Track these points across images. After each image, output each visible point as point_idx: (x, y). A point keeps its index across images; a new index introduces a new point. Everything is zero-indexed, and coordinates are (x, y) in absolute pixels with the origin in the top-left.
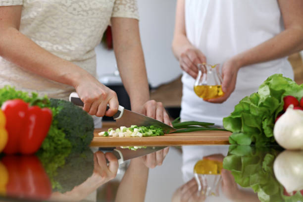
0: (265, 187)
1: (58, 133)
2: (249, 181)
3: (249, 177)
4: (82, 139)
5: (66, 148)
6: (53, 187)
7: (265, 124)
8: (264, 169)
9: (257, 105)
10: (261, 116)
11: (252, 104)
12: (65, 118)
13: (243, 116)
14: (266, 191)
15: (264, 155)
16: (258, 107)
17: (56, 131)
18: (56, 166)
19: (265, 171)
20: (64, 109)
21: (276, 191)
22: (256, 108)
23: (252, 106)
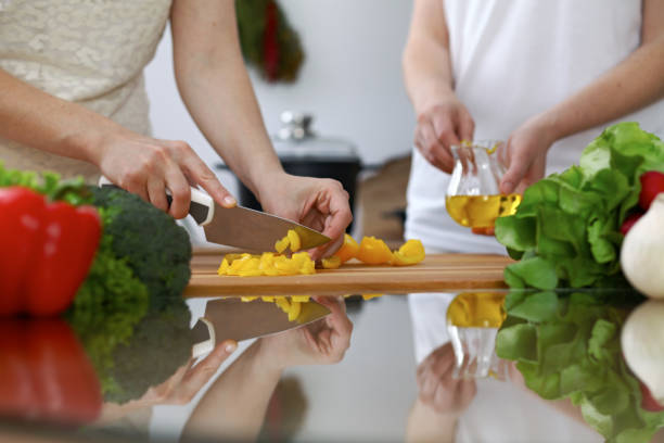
0: (596, 398)
1: (117, 267)
2: (558, 384)
3: (559, 374)
4: (163, 282)
5: (134, 300)
6: (103, 391)
7: (595, 233)
8: (592, 355)
9: (577, 187)
10: (584, 214)
11: (564, 184)
12: (128, 235)
13: (540, 214)
14: (600, 407)
15: (592, 323)
16: (579, 191)
17: (111, 264)
18: (112, 341)
19: (596, 360)
20: (125, 212)
21: (623, 404)
22: (574, 193)
23: (565, 188)
